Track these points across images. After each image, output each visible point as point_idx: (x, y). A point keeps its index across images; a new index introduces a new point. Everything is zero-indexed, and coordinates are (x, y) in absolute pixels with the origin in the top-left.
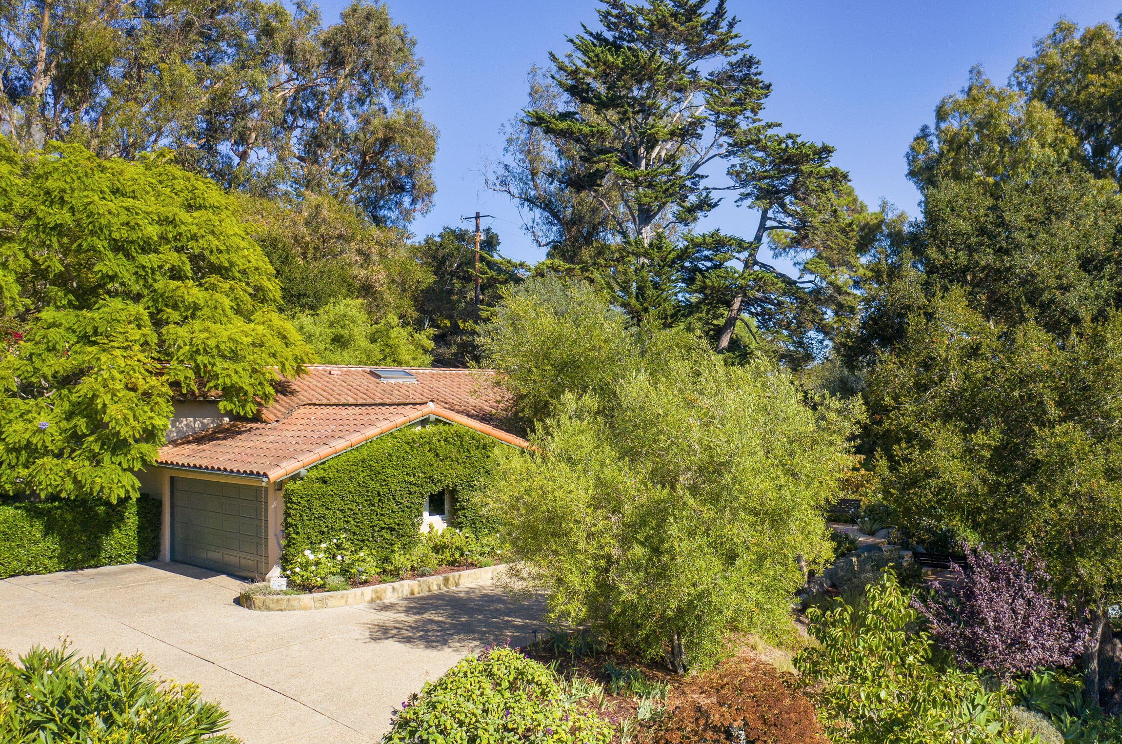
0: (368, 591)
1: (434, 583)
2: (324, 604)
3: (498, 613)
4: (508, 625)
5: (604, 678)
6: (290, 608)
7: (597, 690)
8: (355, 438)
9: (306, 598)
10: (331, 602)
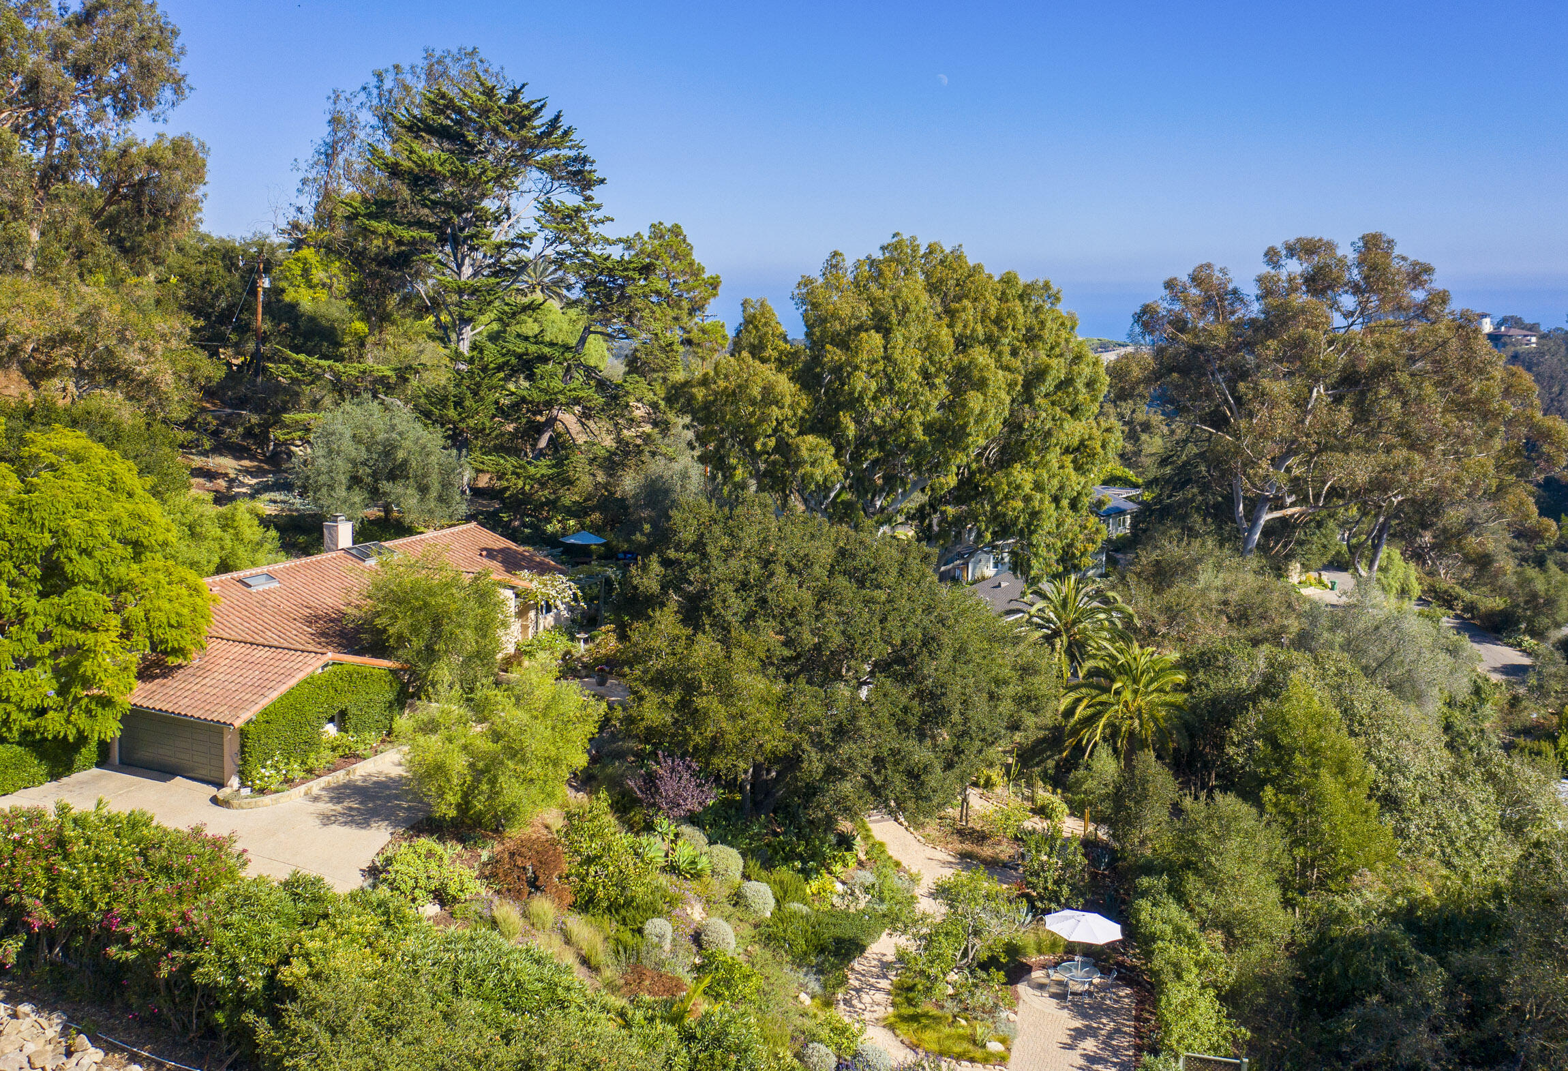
0: (303, 788)
1: (340, 777)
2: (277, 801)
3: (389, 798)
4: (400, 807)
5: (462, 840)
6: (257, 806)
7: (460, 847)
8: (284, 689)
9: (267, 799)
10: (282, 800)
